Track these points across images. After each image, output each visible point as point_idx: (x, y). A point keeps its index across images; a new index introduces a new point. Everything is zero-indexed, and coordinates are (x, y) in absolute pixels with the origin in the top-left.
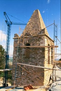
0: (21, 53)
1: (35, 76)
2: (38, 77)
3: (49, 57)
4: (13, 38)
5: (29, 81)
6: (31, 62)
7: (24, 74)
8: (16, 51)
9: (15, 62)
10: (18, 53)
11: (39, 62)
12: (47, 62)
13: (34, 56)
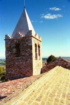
0: (13, 53)
1: (26, 70)
2: (28, 70)
3: (36, 54)
4: (4, 40)
5: (21, 75)
6: (22, 59)
7: (16, 70)
8: (8, 51)
9: (8, 61)
10: (10, 53)
11: (28, 58)
12: (35, 58)
13: (23, 54)
